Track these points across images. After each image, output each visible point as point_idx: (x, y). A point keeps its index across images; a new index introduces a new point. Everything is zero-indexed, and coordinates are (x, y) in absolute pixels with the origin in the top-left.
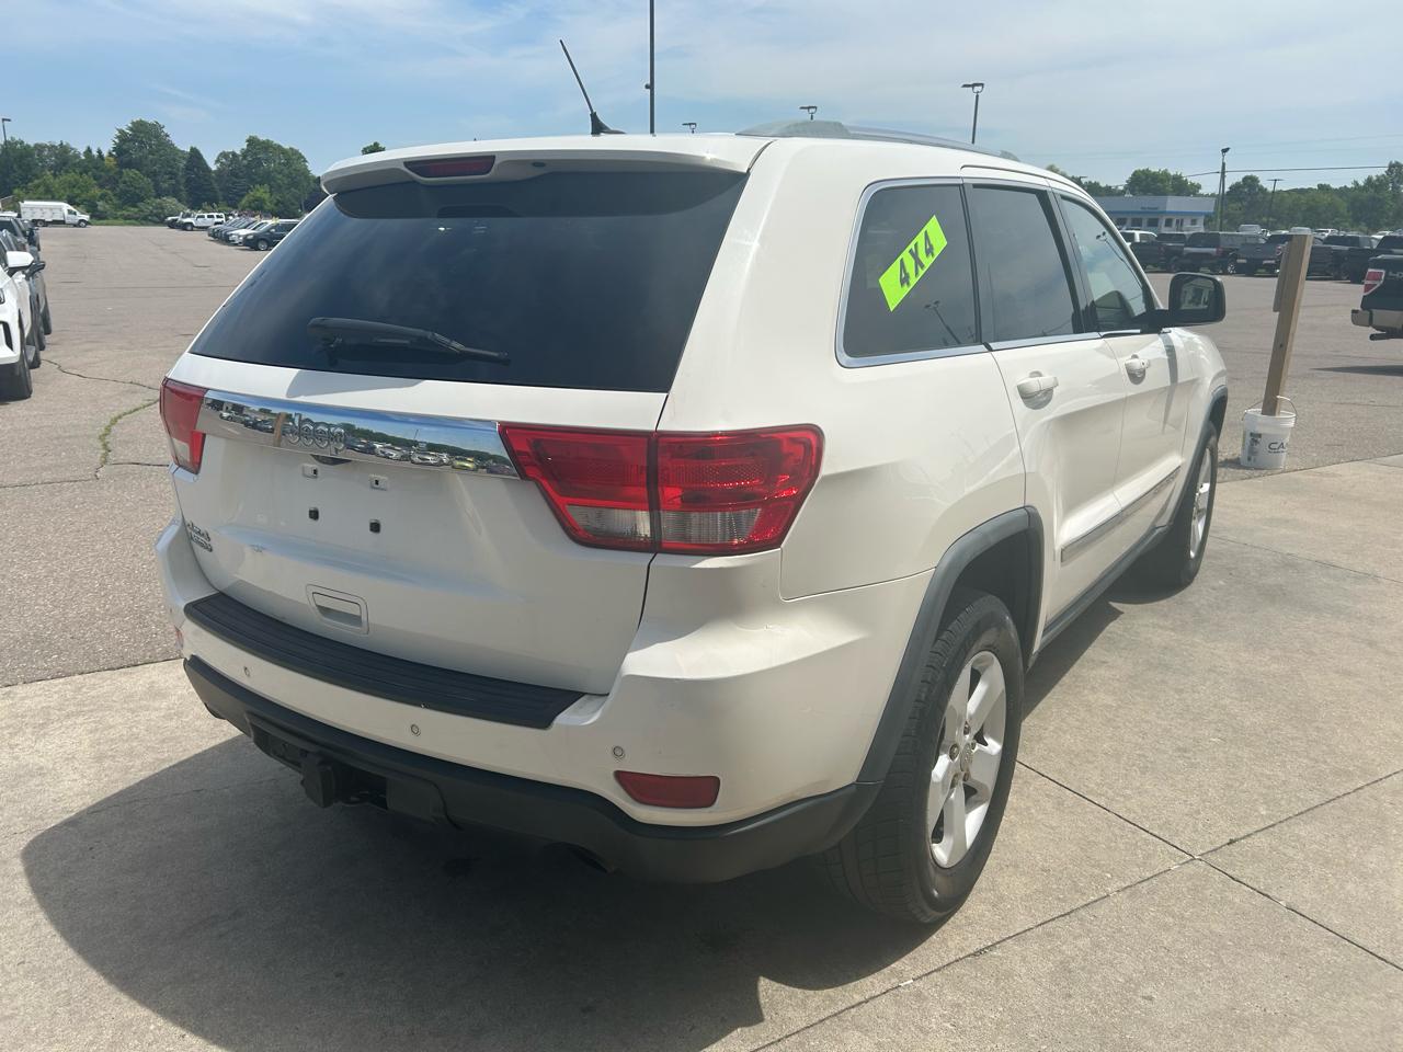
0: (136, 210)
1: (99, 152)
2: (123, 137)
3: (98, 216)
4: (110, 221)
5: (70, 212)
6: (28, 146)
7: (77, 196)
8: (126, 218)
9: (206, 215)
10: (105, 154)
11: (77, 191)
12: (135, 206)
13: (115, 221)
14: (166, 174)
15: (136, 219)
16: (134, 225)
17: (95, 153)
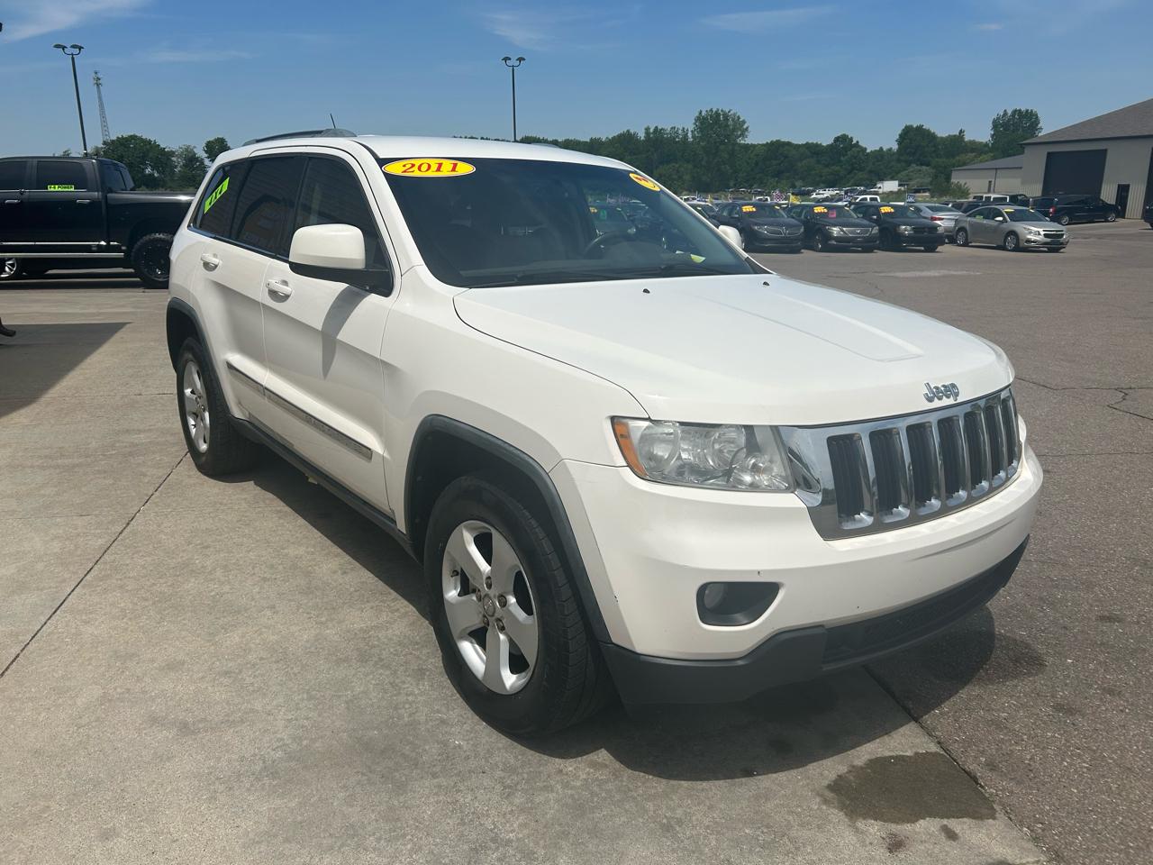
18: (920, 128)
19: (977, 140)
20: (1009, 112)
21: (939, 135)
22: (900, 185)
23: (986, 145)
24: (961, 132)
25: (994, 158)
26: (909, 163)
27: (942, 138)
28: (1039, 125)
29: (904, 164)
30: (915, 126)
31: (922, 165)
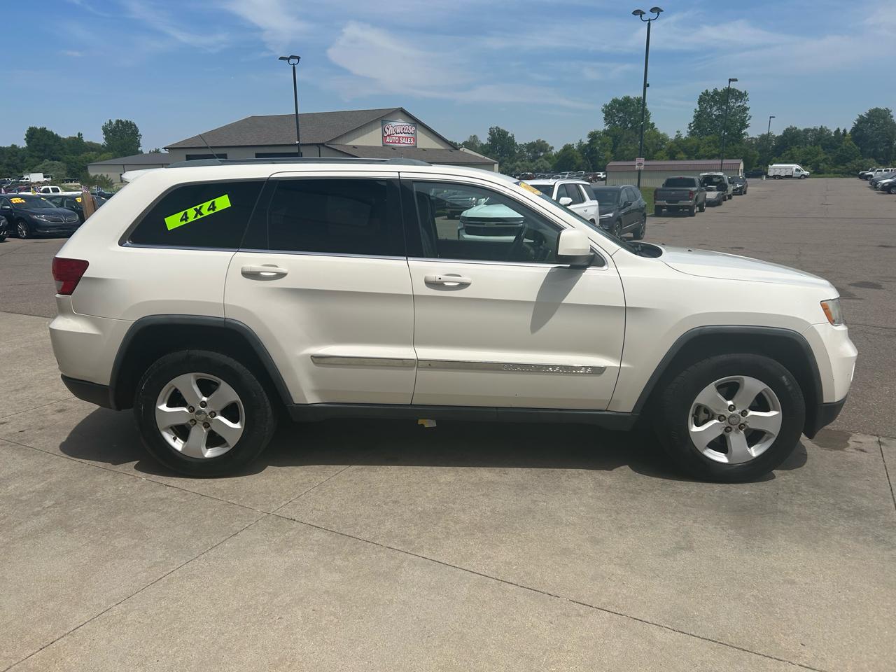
0: (844, 167)
1: (845, 131)
2: (861, 120)
3: (817, 172)
4: (825, 175)
5: (797, 170)
6: (799, 130)
7: (810, 159)
8: (835, 173)
9: (883, 170)
10: (848, 131)
11: (809, 157)
12: (843, 165)
13: (828, 175)
14: (884, 142)
15: (843, 173)
16: (839, 177)
17: (842, 131)
18: (43, 130)
19: (94, 142)
20: (114, 122)
21: (62, 136)
22: (45, 177)
23: (103, 146)
24: (79, 135)
25: (116, 157)
26: (42, 159)
27: (64, 139)
28: (139, 133)
29: (37, 159)
30: (38, 128)
31: (53, 160)
